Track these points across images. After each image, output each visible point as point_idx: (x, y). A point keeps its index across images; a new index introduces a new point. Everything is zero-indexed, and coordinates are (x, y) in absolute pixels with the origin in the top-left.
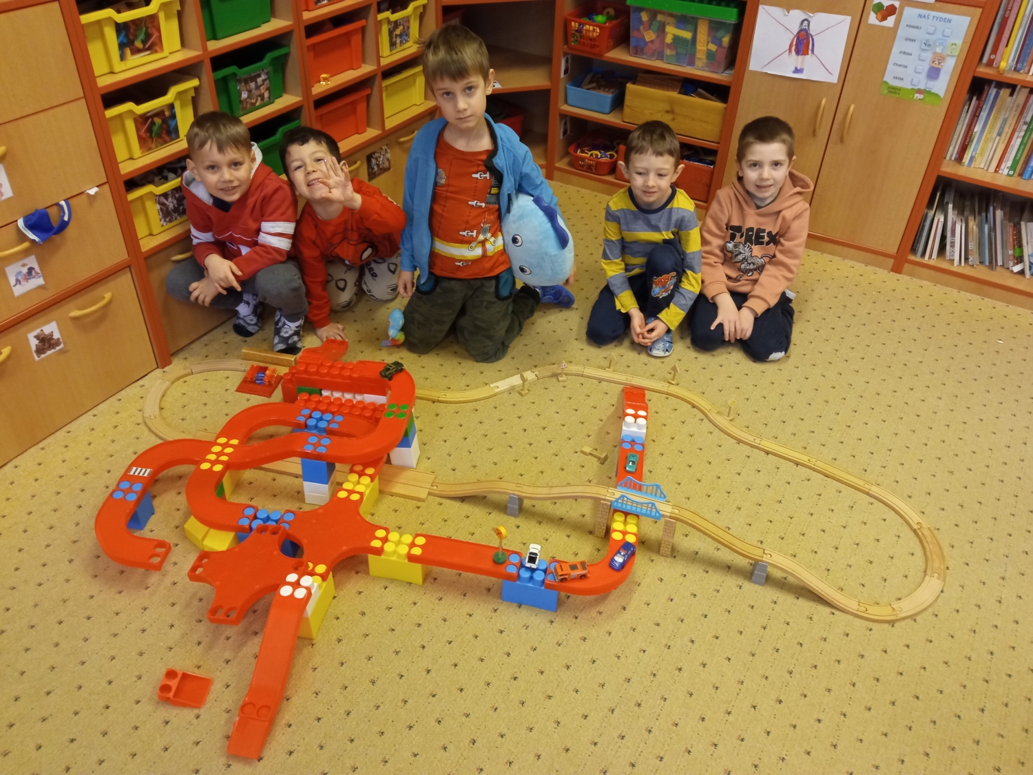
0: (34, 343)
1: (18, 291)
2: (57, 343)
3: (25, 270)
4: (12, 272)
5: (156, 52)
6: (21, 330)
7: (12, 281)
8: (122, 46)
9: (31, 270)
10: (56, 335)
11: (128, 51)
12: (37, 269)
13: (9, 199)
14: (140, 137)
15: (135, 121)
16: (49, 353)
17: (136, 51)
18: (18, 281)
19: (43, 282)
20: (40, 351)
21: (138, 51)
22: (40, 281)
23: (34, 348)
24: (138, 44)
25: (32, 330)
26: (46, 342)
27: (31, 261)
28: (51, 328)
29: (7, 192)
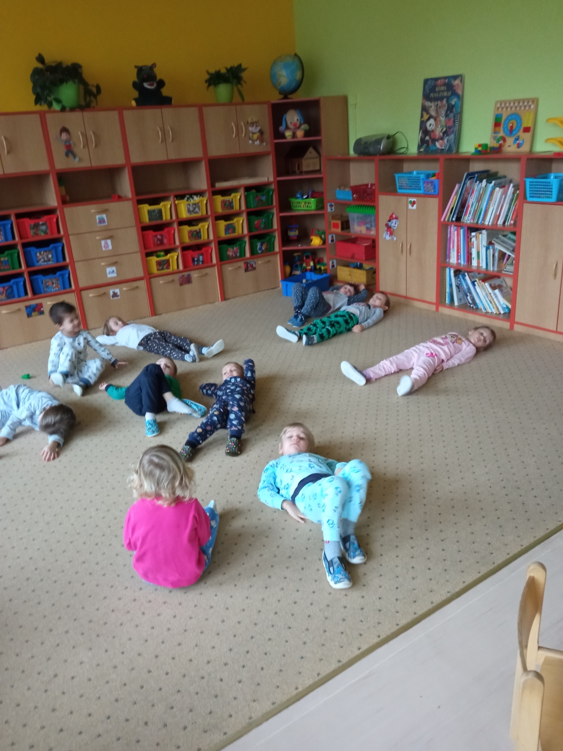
0: (111, 294)
1: (109, 276)
2: (118, 296)
3: (112, 271)
6: (108, 288)
7: (108, 273)
9: (113, 271)
10: (119, 294)
12: (115, 271)
13: (110, 250)
16: (115, 298)
18: (109, 273)
20: (113, 297)
22: (115, 275)
23: (111, 295)
25: (112, 289)
26: (115, 295)
27: (114, 268)
28: (117, 291)
29: (110, 247)
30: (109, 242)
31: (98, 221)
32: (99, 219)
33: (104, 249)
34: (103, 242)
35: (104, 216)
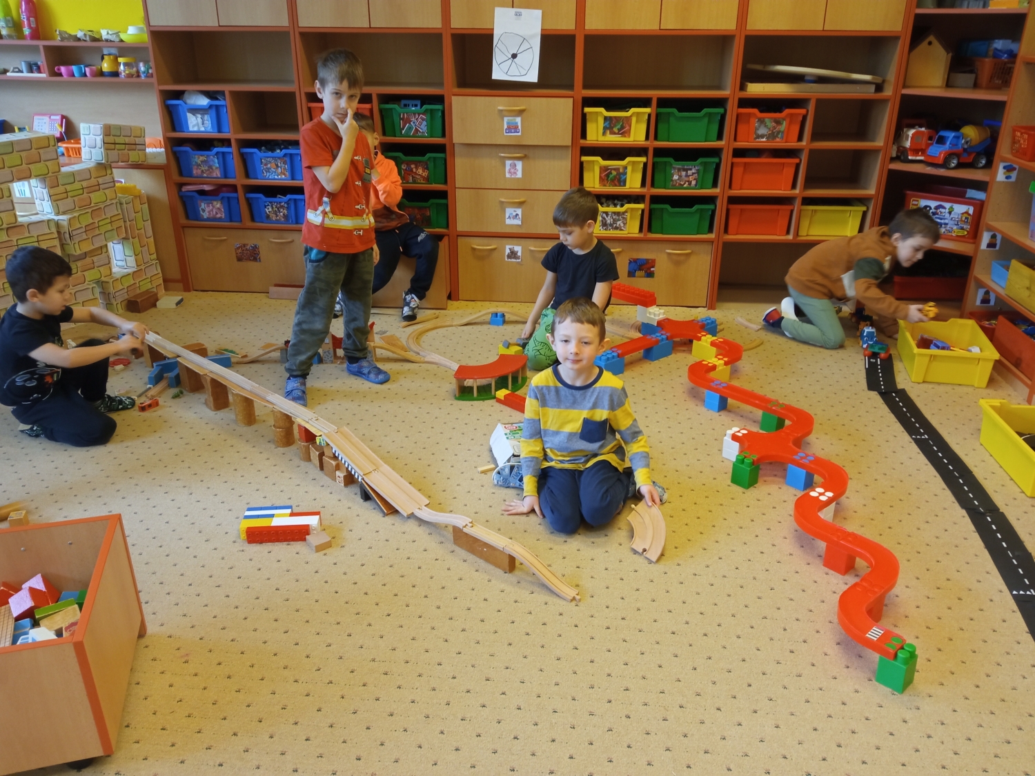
0: (508, 251)
1: (508, 222)
2: (518, 258)
3: (514, 214)
4: (509, 211)
5: (625, 137)
6: (505, 240)
7: (507, 216)
8: (605, 129)
9: (517, 215)
10: (519, 254)
11: (608, 132)
12: (520, 216)
13: (518, 178)
14: (600, 177)
15: (601, 168)
16: (513, 260)
17: (613, 133)
18: (509, 217)
19: (520, 224)
20: (509, 257)
21: (615, 133)
22: (519, 222)
23: (507, 254)
24: (615, 130)
25: (508, 244)
26: (513, 254)
27: (519, 211)
28: (518, 249)
29: (519, 175)
30: (519, 165)
31: (505, 127)
32: (508, 123)
33: (508, 175)
34: (508, 163)
35: (518, 120)
